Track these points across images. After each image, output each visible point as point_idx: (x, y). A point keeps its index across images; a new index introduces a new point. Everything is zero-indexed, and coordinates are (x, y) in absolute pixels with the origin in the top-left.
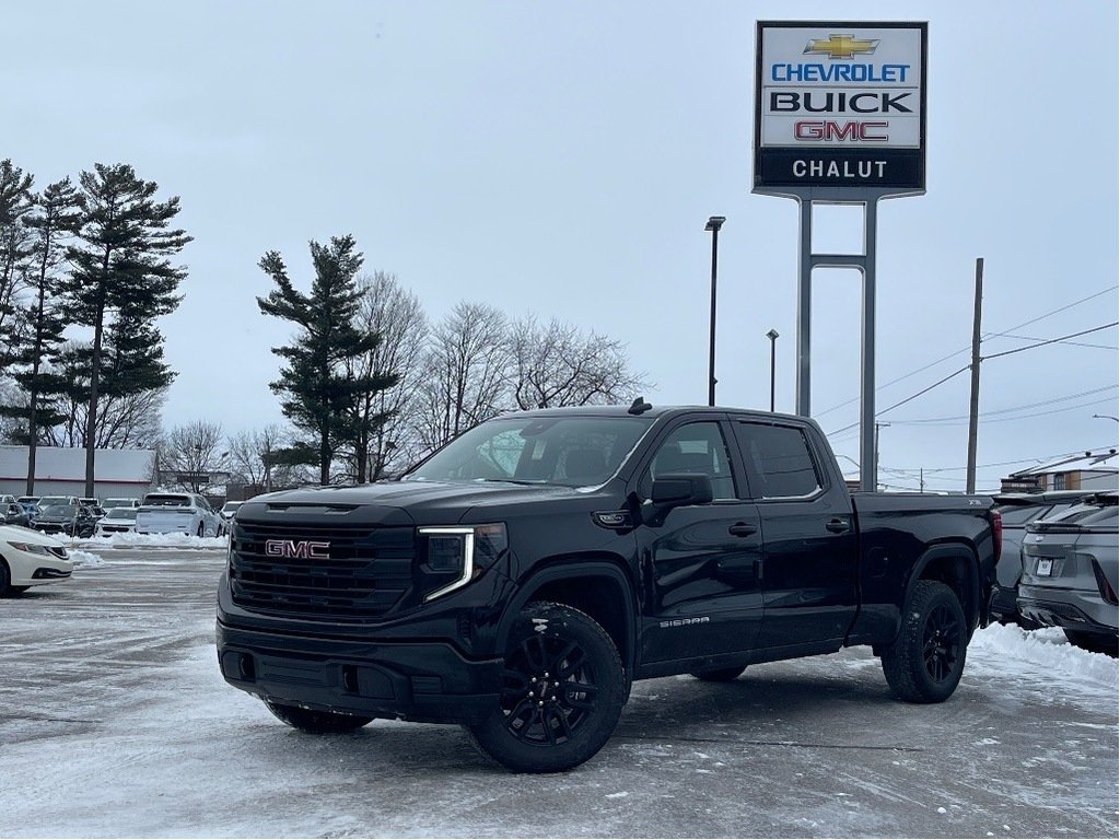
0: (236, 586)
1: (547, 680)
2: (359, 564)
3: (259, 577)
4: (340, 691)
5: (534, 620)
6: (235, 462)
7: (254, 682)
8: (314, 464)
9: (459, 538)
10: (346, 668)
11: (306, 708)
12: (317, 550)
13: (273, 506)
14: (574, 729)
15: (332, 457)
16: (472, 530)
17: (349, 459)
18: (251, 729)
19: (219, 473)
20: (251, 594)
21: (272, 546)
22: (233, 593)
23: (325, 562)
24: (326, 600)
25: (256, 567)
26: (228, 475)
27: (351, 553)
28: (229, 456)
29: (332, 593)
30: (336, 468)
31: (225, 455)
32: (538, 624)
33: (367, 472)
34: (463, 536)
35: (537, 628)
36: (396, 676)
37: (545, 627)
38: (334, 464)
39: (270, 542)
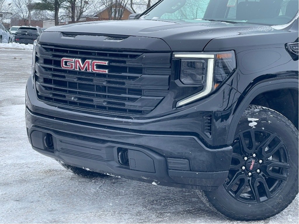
0: (39, 87)
1: (254, 158)
2: (130, 78)
3: (56, 83)
4: (115, 164)
5: (249, 119)
6: (15, 8)
7: (53, 152)
8: (51, 10)
9: (203, 61)
10: (119, 150)
11: (88, 169)
12: (99, 67)
13: (65, 34)
14: (272, 192)
15: (59, 7)
16: (213, 56)
17: (67, 8)
18: (46, 172)
19: (7, 13)
20: (51, 93)
21: (66, 63)
22: (37, 92)
23: (104, 75)
24: (105, 101)
25: (54, 75)
26: (11, 14)
27: (124, 69)
28: (11, 5)
29: (109, 97)
30: (61, 13)
31: (10, 4)
32: (251, 122)
33: (76, 14)
34: (206, 60)
35: (250, 124)
36: (157, 157)
37: (256, 124)
38: (61, 10)
39: (64, 59)
